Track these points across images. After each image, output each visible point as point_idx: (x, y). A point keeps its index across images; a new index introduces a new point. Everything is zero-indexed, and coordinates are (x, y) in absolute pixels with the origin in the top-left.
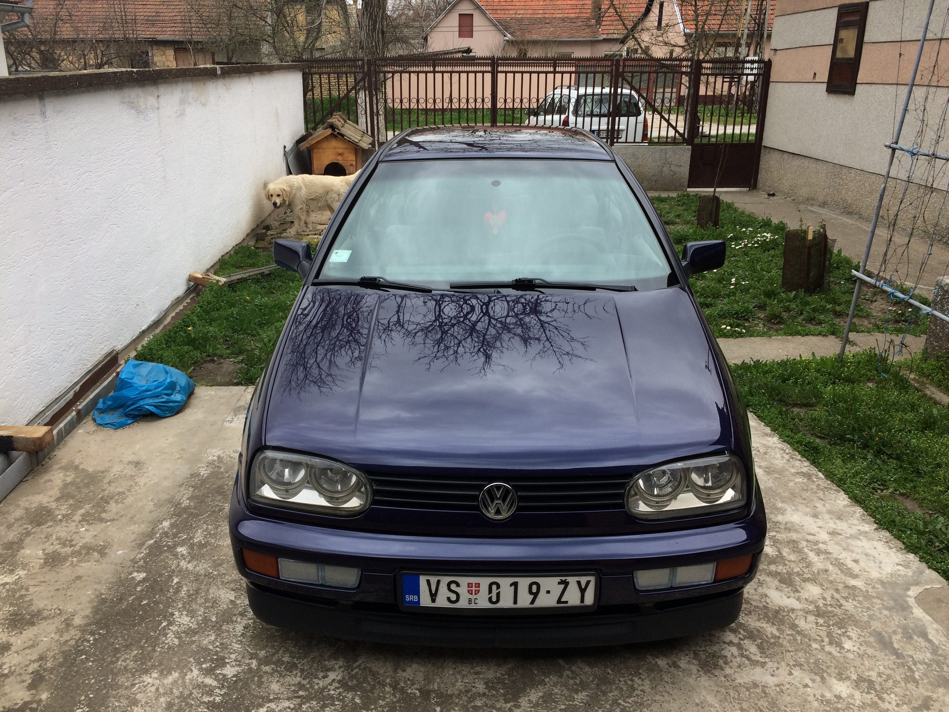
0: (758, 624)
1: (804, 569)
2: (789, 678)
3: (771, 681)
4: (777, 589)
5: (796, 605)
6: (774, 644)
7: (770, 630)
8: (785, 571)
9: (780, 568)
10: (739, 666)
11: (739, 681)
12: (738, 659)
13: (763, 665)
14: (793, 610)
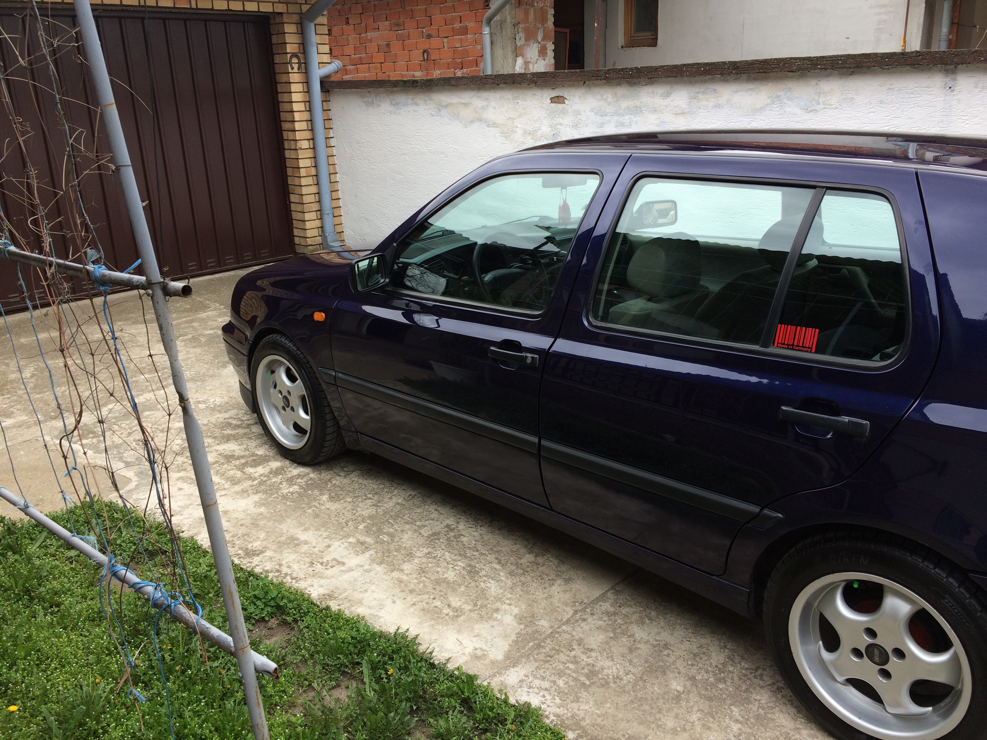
0: (237, 431)
1: (220, 468)
2: (209, 419)
3: (218, 415)
4: (234, 451)
5: (217, 448)
6: (223, 427)
7: (229, 432)
8: (233, 462)
9: (238, 462)
10: (238, 415)
11: (235, 410)
12: (240, 416)
13: (225, 419)
14: (218, 444)
